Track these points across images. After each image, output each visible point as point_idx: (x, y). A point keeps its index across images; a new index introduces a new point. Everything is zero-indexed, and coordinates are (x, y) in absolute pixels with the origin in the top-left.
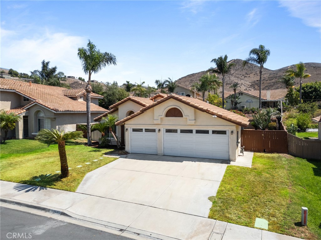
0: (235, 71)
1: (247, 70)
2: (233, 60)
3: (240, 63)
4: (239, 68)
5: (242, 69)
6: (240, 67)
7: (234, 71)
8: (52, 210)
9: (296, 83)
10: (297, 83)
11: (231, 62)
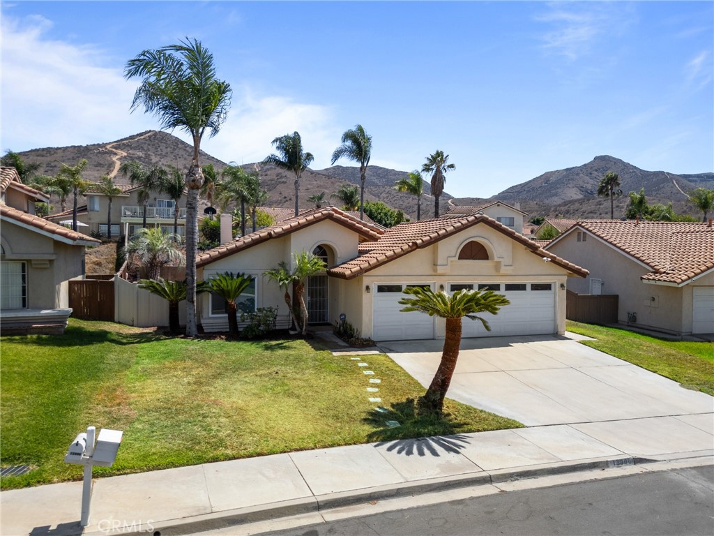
0: (161, 158)
1: (185, 159)
2: (150, 131)
3: (168, 142)
4: (167, 153)
5: (175, 156)
6: (169, 149)
7: (159, 157)
8: (613, 461)
9: (288, 199)
10: (290, 199)
11: (147, 135)
